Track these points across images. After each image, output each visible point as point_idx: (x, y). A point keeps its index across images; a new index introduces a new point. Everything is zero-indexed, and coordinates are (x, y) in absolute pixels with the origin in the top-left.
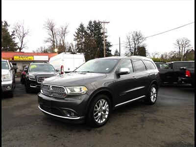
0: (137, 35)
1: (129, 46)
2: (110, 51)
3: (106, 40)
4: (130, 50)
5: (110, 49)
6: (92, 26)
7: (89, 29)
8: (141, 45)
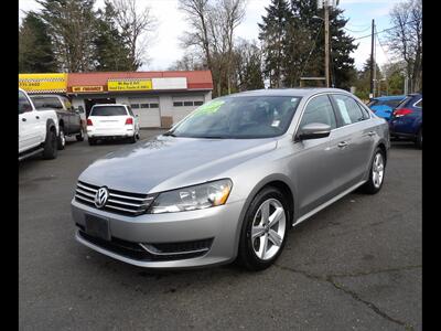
1: (401, 44)
2: (352, 61)
3: (341, 33)
4: (404, 53)
5: (351, 55)
7: (299, 5)
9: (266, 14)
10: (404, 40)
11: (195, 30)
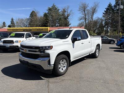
9: (105, 10)
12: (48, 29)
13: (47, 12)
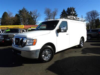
0: (93, 13)
1: (89, 20)
6: (69, 10)
7: (68, 12)
8: (96, 18)
10: (89, 19)
11: (47, 17)
12: (23, 27)
13: (18, 13)
